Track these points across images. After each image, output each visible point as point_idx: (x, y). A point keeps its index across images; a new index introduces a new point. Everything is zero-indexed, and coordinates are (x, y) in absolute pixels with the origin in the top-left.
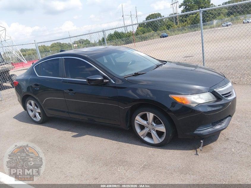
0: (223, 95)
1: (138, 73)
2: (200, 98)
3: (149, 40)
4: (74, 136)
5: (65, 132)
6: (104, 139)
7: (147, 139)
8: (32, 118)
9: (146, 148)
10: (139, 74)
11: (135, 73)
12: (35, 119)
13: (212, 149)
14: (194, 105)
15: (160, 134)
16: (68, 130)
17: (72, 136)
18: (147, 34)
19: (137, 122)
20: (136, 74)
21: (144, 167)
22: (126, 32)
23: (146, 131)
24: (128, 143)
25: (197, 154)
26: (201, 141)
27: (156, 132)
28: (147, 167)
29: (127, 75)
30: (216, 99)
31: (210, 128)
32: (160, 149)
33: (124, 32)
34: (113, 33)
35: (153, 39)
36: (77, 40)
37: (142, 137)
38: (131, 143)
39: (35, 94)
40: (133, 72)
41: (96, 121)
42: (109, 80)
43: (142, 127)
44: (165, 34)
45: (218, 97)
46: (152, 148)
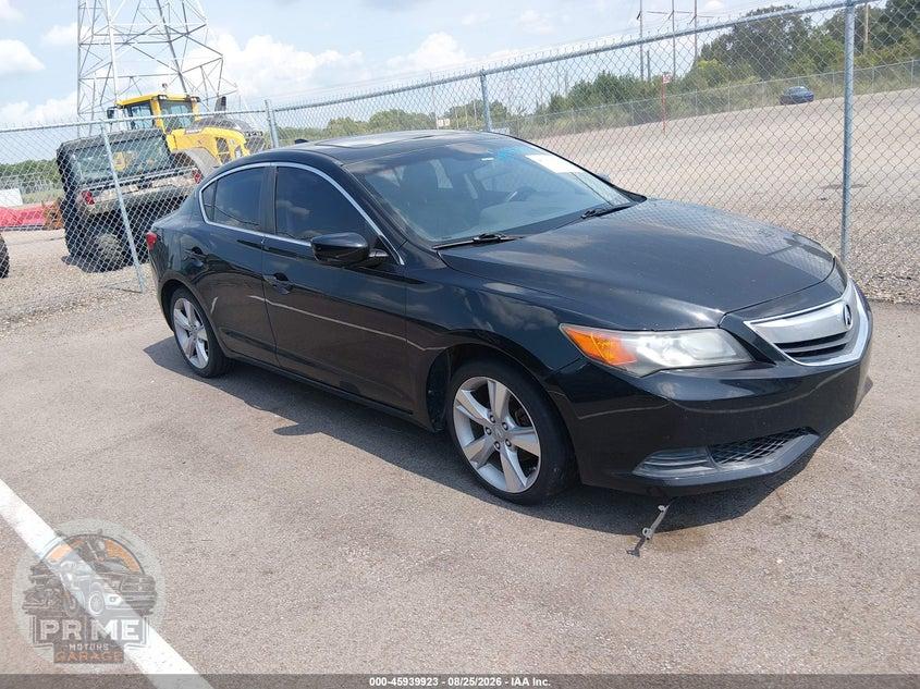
0: (782, 346)
1: (493, 236)
2: (676, 346)
3: (731, 110)
4: (280, 431)
5: (263, 413)
6: (363, 453)
7: (487, 473)
8: (188, 356)
9: (478, 501)
10: (499, 241)
11: (483, 236)
12: (192, 360)
13: (702, 542)
14: (641, 372)
15: (527, 461)
16: (274, 411)
17: (275, 431)
18: (726, 88)
19: (459, 407)
20: (488, 241)
21: (432, 564)
22: (645, 79)
23: (485, 443)
24: (431, 477)
25: (636, 552)
26: (661, 507)
27: (515, 454)
28: (442, 564)
29: (455, 241)
30: (746, 358)
31: (702, 464)
32: (519, 515)
33: (637, 75)
34: (592, 81)
35: (752, 106)
36: (461, 104)
37: (475, 465)
38: (439, 480)
39: (195, 282)
40: (475, 233)
41: (362, 393)
42: (388, 253)
43: (478, 430)
44: (803, 90)
45: (759, 352)
46: (495, 507)
